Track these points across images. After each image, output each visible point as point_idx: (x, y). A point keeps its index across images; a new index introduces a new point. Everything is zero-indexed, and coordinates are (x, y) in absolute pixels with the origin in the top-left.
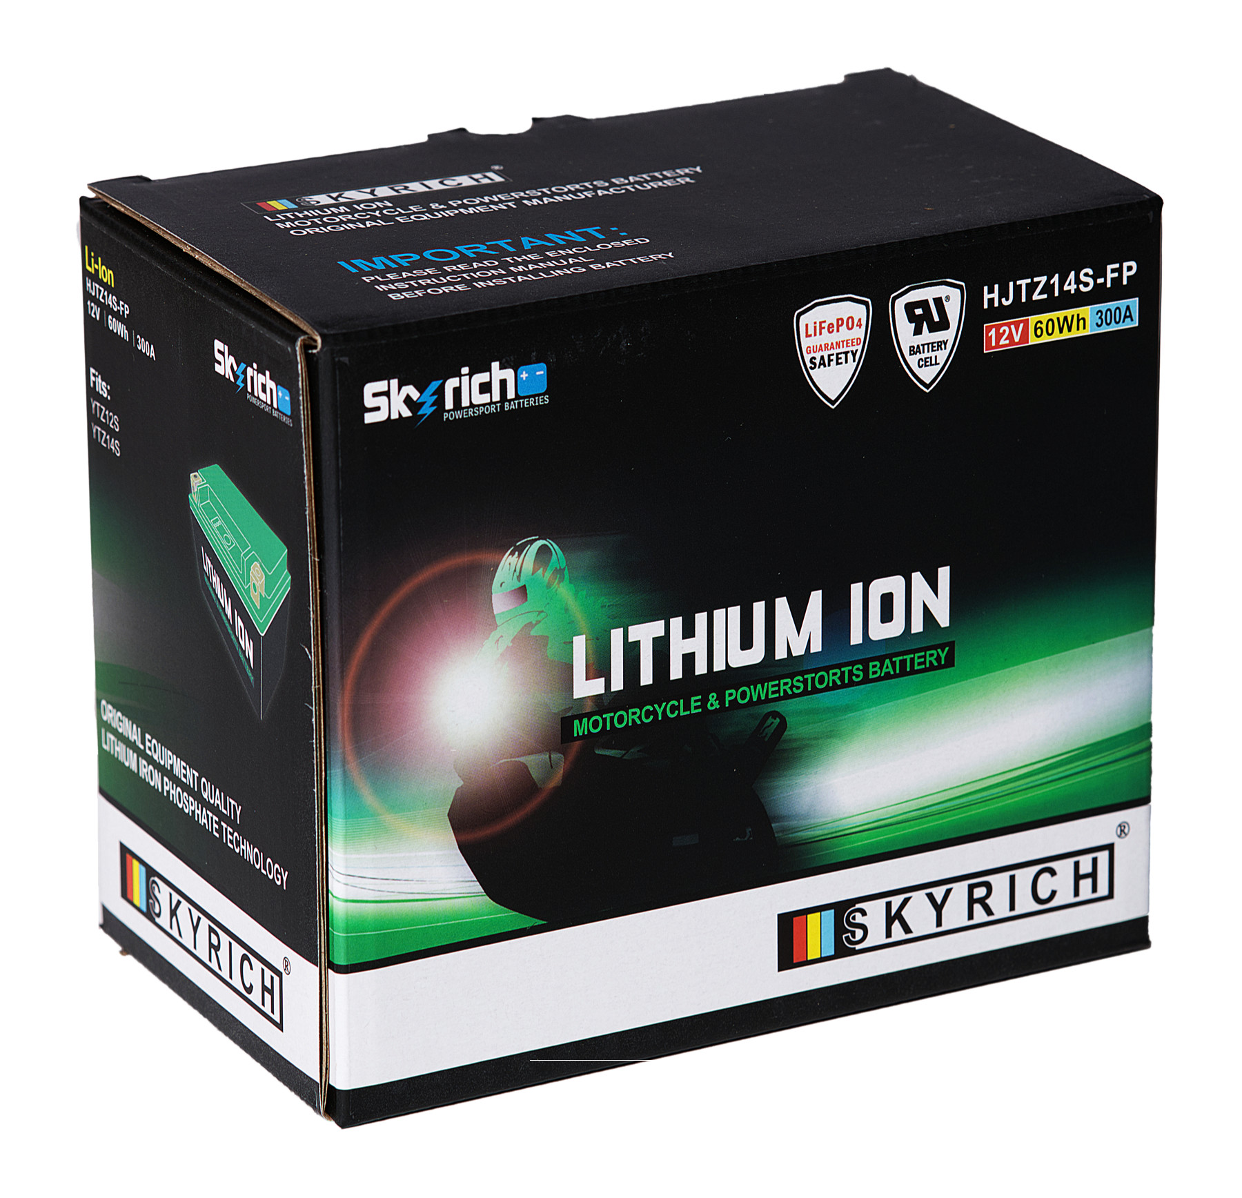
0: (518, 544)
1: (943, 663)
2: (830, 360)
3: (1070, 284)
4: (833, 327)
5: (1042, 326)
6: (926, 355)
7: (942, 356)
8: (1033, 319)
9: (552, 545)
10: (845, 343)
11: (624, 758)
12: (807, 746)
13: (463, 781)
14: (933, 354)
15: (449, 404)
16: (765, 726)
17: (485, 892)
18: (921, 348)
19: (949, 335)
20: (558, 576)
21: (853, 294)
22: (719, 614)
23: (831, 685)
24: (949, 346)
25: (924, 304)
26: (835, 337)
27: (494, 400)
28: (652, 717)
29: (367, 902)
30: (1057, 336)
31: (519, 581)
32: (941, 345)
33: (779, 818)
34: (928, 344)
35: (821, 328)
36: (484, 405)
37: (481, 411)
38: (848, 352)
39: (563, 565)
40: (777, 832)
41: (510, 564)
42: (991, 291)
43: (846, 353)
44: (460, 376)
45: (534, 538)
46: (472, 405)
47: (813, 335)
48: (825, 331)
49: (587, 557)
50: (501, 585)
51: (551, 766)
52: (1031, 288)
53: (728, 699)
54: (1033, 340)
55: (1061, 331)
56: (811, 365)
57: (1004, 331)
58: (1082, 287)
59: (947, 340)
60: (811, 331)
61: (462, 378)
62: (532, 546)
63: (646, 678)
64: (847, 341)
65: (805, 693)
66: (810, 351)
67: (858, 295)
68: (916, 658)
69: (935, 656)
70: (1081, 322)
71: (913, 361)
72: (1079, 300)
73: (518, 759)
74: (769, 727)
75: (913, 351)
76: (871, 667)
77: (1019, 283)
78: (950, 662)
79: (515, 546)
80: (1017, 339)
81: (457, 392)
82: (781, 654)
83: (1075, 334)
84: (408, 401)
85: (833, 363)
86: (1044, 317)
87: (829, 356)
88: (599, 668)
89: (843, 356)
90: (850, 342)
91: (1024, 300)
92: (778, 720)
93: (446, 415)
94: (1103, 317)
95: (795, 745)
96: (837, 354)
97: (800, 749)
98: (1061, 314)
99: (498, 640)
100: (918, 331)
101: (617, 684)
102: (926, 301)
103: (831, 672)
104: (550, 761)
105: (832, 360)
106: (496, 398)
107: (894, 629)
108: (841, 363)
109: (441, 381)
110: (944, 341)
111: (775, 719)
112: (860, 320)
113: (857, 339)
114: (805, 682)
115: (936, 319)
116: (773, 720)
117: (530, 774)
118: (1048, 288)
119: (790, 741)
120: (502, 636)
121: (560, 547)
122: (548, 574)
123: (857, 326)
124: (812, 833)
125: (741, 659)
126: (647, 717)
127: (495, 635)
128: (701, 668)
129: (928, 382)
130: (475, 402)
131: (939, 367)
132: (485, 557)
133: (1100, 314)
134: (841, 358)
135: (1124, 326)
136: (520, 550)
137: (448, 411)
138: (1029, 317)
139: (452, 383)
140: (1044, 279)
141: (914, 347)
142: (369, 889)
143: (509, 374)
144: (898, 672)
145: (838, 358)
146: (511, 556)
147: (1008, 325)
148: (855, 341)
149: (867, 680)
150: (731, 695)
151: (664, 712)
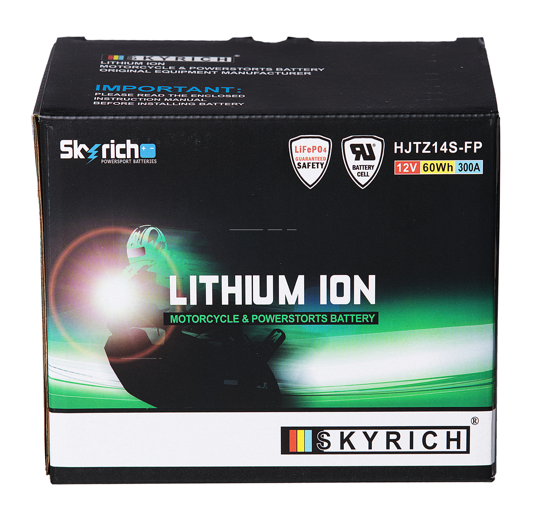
0: (140, 227)
1: (372, 321)
2: (308, 166)
3: (443, 148)
4: (310, 149)
5: (427, 166)
6: (362, 171)
7: (371, 172)
8: (422, 162)
9: (158, 230)
10: (317, 158)
11: (198, 337)
12: (297, 349)
13: (113, 334)
14: (366, 171)
15: (104, 156)
16: (273, 335)
17: (124, 388)
18: (359, 167)
19: (375, 163)
20: (162, 245)
21: (322, 135)
22: (248, 278)
23: (309, 321)
24: (375, 168)
25: (361, 146)
26: (311, 155)
27: (127, 158)
28: (212, 321)
29: (62, 381)
30: (436, 172)
31: (141, 245)
32: (370, 167)
33: (281, 381)
34: (363, 166)
35: (304, 149)
36: (123, 159)
37: (121, 162)
38: (319, 163)
39: (164, 240)
40: (281, 387)
41: (136, 236)
42: (399, 145)
43: (318, 163)
44: (110, 144)
45: (148, 225)
46: (116, 158)
47: (299, 152)
48: (306, 151)
49: (176, 239)
50: (131, 245)
51: (159, 335)
52: (422, 147)
53: (253, 319)
54: (422, 172)
55: (439, 170)
56: (298, 166)
57: (406, 166)
58: (450, 150)
59: (374, 165)
60: (298, 150)
61: (111, 145)
62: (148, 229)
63: (209, 301)
64: (318, 158)
65: (295, 323)
66: (298, 159)
67: (324, 136)
68: (357, 317)
69: (367, 317)
70: (450, 168)
71: (355, 172)
72: (448, 156)
73: (141, 328)
74: (276, 336)
75: (354, 168)
76: (331, 317)
77: (414, 143)
78: (376, 321)
79: (139, 228)
80: (413, 170)
81: (108, 151)
82: (282, 302)
83: (446, 172)
84: (83, 151)
85: (311, 167)
86: (429, 162)
87: (308, 163)
88: (184, 292)
89: (316, 165)
90: (320, 158)
91: (417, 152)
92: (280, 334)
93: (102, 161)
94: (463, 167)
95: (290, 347)
96: (313, 163)
97: (293, 349)
98: (439, 162)
99: (130, 271)
100: (357, 158)
101: (194, 301)
102: (362, 145)
103: (310, 315)
104: (158, 332)
105: (310, 166)
106: (129, 156)
107: (345, 300)
108: (315, 168)
109: (100, 145)
110: (372, 166)
111: (279, 333)
112: (325, 148)
113: (324, 157)
114: (295, 318)
115: (368, 154)
116: (278, 333)
117: (148, 337)
118: (431, 148)
119: (287, 345)
120: (132, 269)
121: (162, 232)
122: (156, 244)
123: (324, 151)
124: (299, 391)
125: (260, 301)
126: (210, 320)
127: (128, 268)
128: (238, 301)
129: (363, 184)
130: (118, 157)
131: (369, 178)
132: (123, 231)
133: (461, 165)
134: (314, 165)
135: (475, 173)
136: (142, 230)
137: (104, 159)
138: (420, 161)
139: (105, 147)
140: (429, 143)
141: (355, 166)
142: (64, 375)
143: (136, 146)
144: (346, 321)
145: (313, 165)
146: (137, 232)
147: (409, 163)
148: (323, 158)
149: (329, 323)
150: (255, 317)
151: (219, 319)
